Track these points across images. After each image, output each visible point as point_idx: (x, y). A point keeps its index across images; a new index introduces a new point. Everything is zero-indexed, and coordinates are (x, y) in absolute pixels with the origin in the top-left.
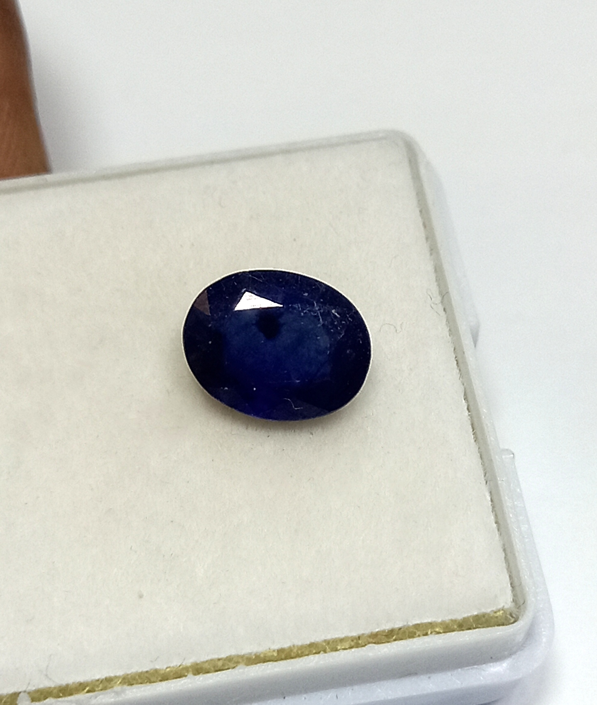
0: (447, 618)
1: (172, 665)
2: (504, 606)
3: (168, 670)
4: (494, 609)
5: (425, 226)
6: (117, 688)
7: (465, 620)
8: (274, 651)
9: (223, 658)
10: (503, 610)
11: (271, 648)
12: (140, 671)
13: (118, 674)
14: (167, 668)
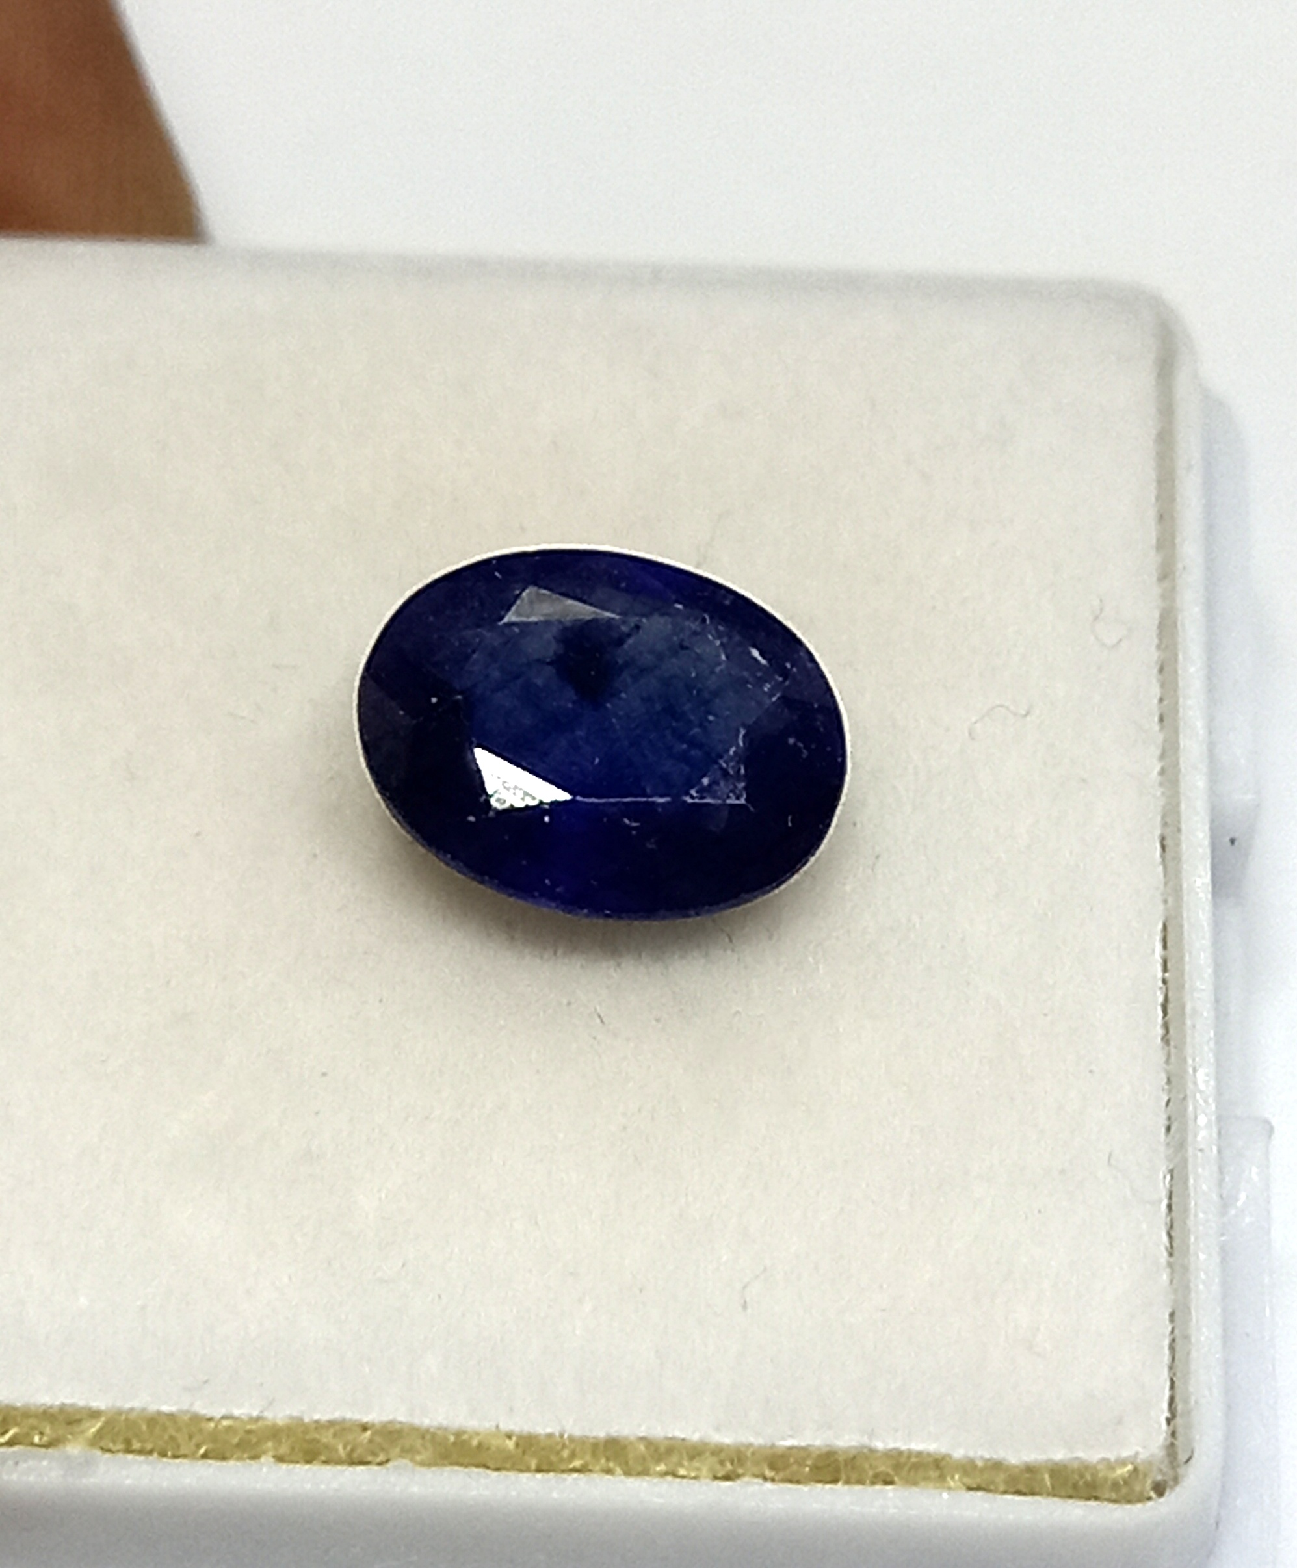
0: (983, 1453)
1: (237, 1412)
2: (1137, 1454)
3: (225, 1423)
4: (1112, 1457)
5: (1161, 518)
6: (74, 1449)
7: (1030, 1469)
8: (509, 1437)
9: (373, 1425)
10: (1132, 1463)
11: (501, 1426)
12: (153, 1408)
13: (95, 1404)
14: (224, 1418)
